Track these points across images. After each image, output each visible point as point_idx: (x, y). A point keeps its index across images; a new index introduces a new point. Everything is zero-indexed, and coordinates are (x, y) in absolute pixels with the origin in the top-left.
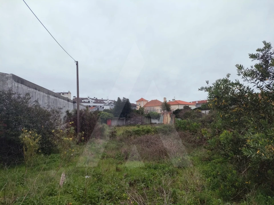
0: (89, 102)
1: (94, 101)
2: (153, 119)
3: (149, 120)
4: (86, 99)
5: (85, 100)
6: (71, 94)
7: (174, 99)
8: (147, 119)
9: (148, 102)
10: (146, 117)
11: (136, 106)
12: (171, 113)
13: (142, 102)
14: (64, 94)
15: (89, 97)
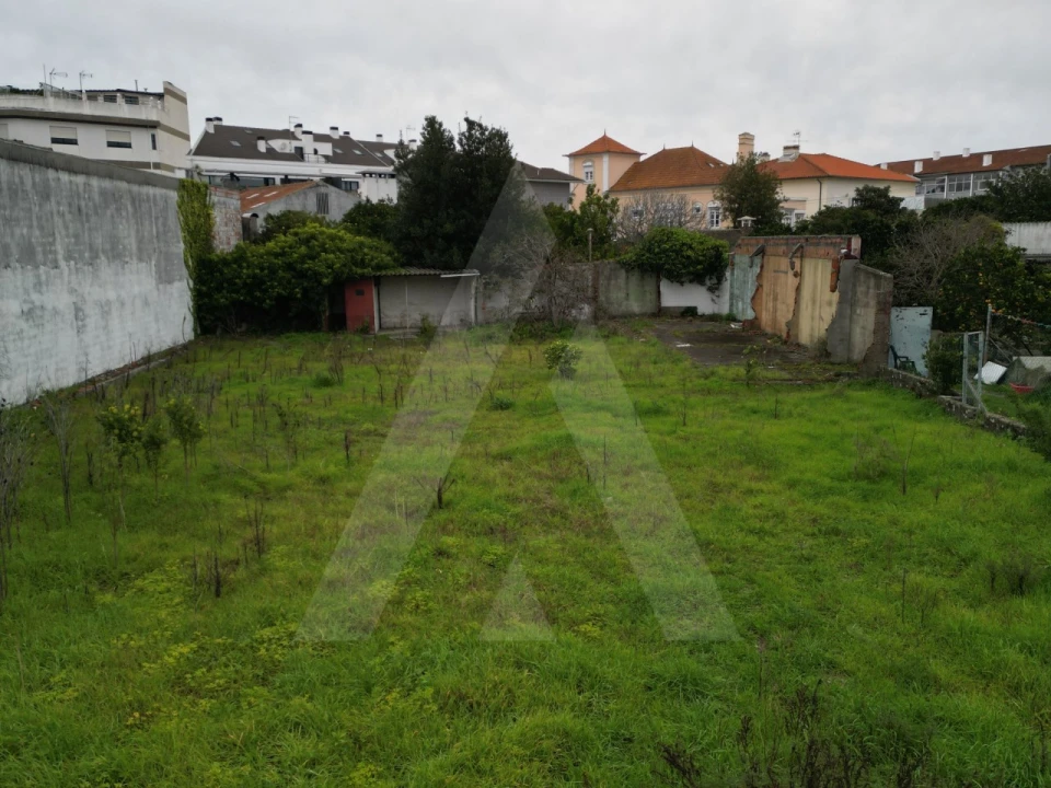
0: (299, 155)
1: (326, 149)
2: (677, 278)
3: (649, 288)
4: (286, 134)
5: (277, 144)
6: (183, 100)
7: (796, 147)
8: (635, 278)
9: (642, 158)
10: (628, 267)
11: (568, 185)
12: (848, 256)
13: (606, 159)
15: (300, 126)
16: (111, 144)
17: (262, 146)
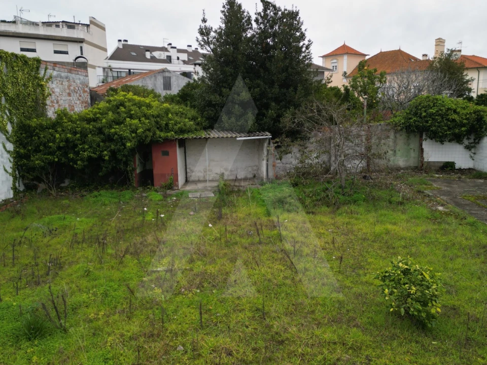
0: (169, 60)
1: (184, 57)
3: (414, 144)
5: (156, 54)
6: (103, 29)
9: (367, 57)
10: (397, 128)
11: (323, 72)
13: (345, 57)
14: (76, 26)
15: (170, 44)
16: (56, 52)
17: (148, 55)
